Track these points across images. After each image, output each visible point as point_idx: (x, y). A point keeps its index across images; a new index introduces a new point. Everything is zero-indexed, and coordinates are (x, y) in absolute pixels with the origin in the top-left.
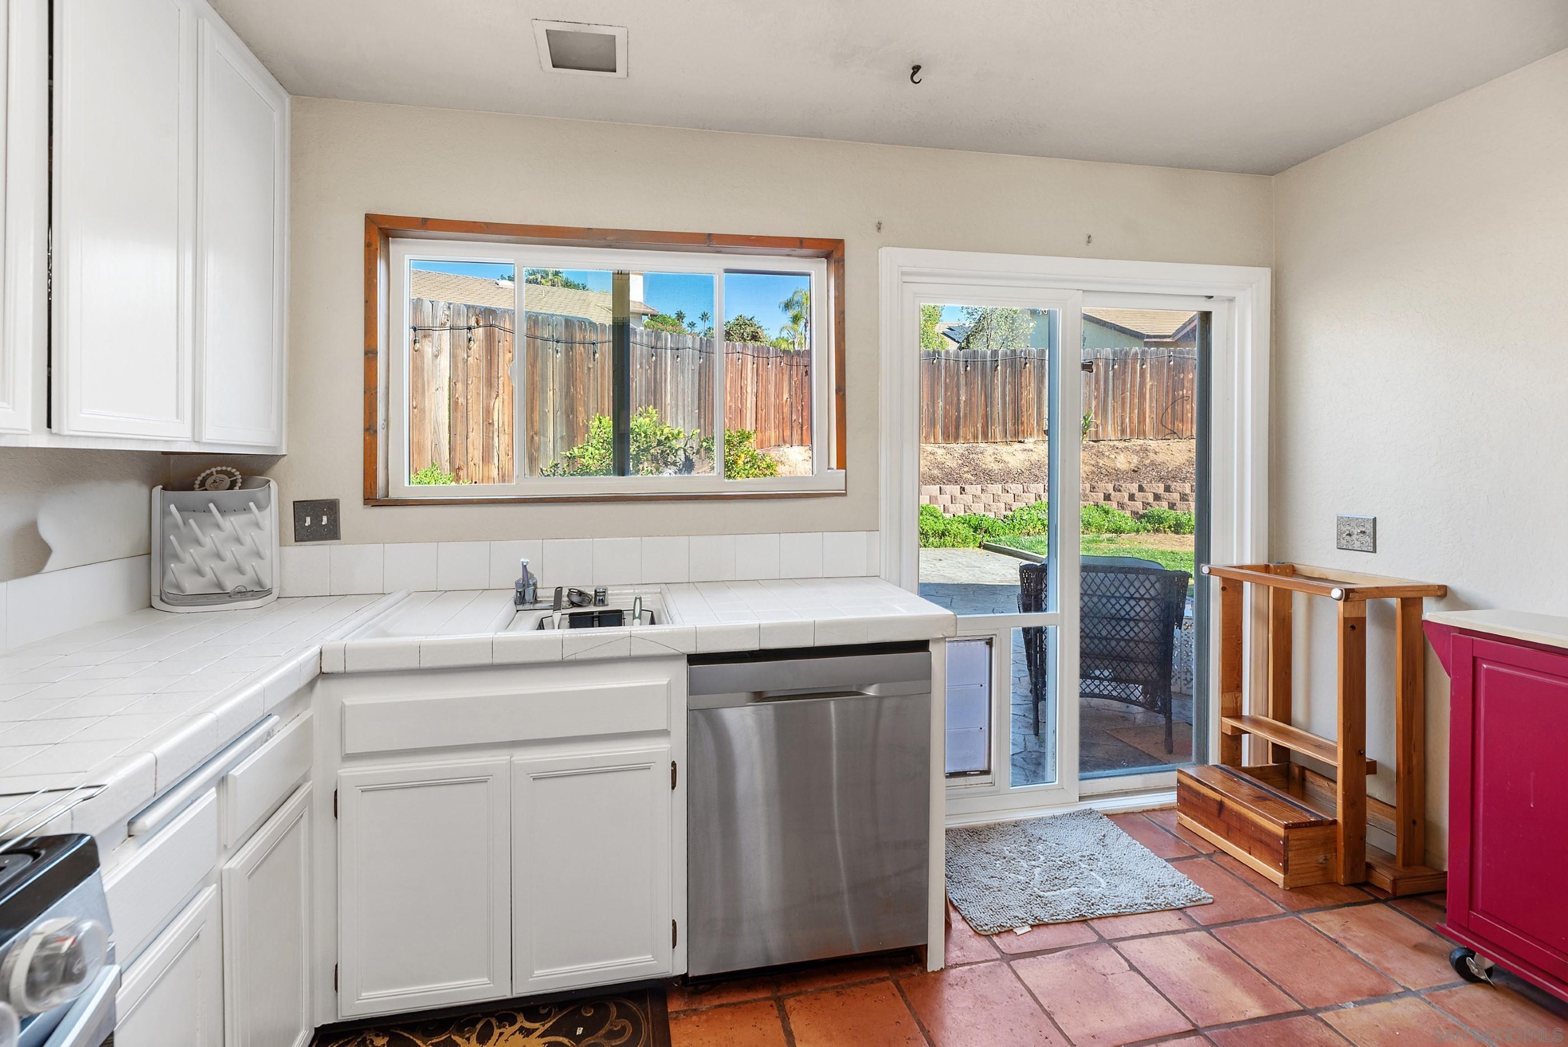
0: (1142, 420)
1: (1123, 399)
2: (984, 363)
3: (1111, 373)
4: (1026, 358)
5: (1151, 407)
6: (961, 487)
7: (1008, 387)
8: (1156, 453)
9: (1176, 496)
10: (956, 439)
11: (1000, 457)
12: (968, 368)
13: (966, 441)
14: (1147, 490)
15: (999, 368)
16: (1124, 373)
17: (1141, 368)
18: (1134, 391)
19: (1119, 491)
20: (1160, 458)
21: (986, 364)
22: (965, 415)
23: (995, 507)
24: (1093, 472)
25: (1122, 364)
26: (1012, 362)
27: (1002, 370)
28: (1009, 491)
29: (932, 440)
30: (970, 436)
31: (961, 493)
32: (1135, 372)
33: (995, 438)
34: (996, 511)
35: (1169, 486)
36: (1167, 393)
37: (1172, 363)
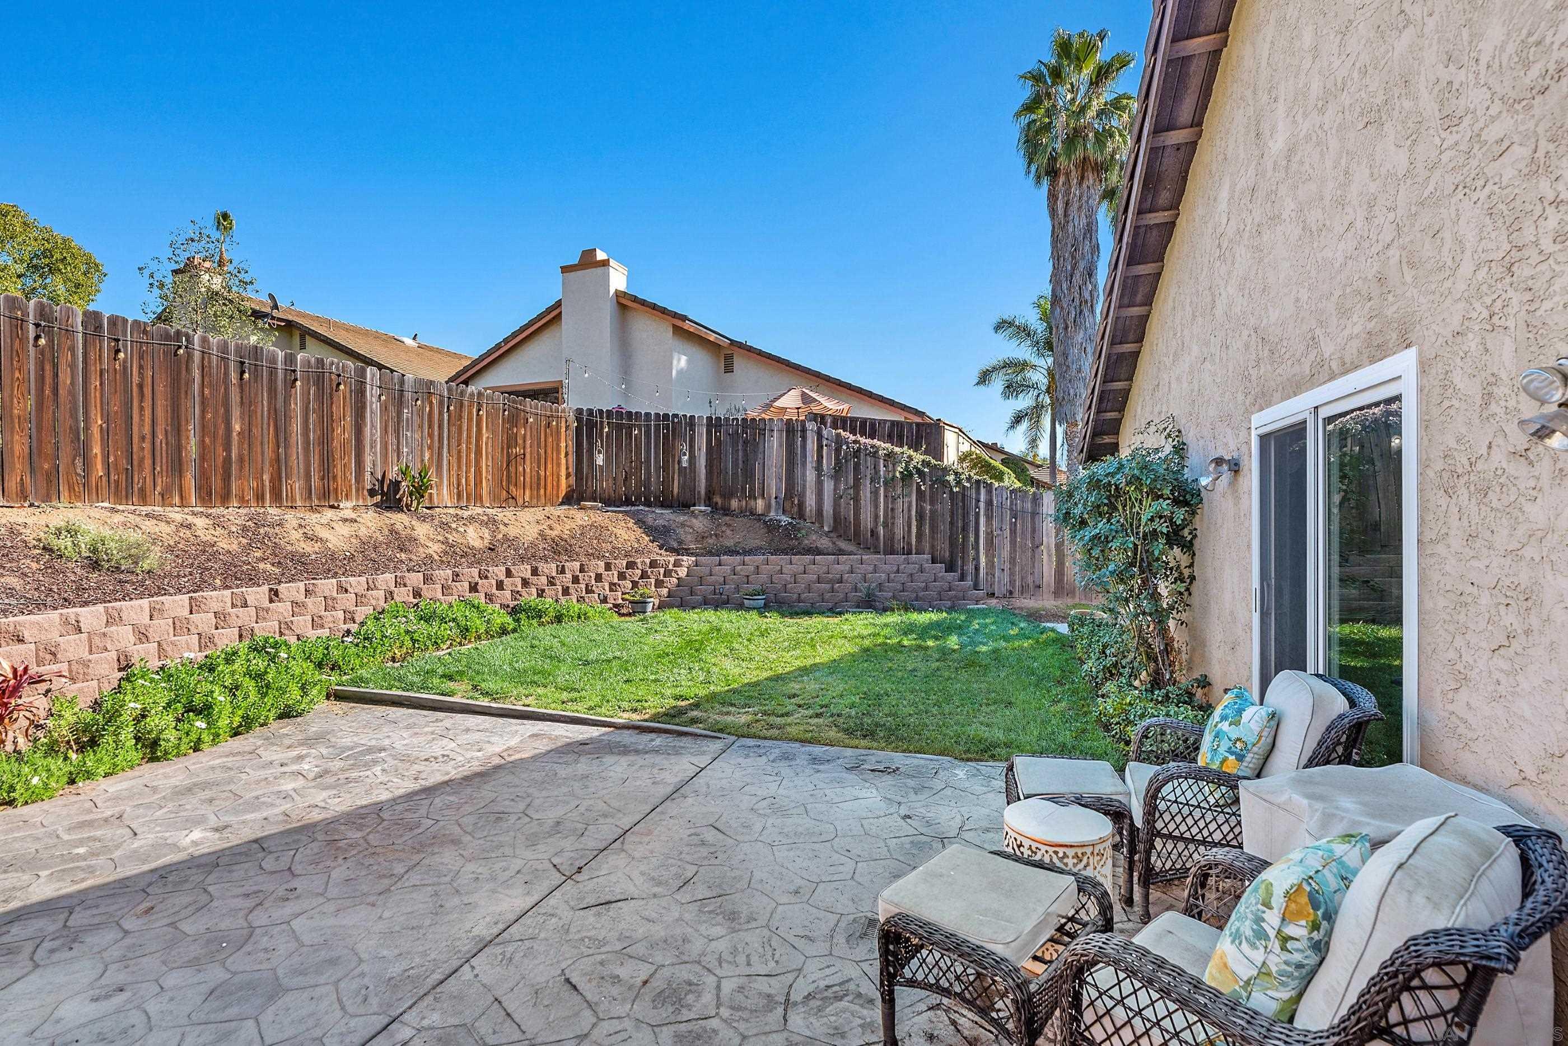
0: (478, 483)
1: (459, 452)
2: (273, 371)
3: (446, 415)
4: (339, 375)
5: (487, 466)
6: (271, 590)
7: (312, 418)
8: (506, 525)
9: (544, 580)
10: (225, 499)
11: (311, 532)
12: (246, 376)
13: (243, 502)
14: (516, 574)
15: (298, 383)
16: (460, 418)
17: (478, 415)
18: (470, 443)
19: (486, 577)
20: (512, 531)
21: (276, 373)
22: (241, 459)
23: (330, 619)
24: (446, 553)
25: (458, 405)
26: (318, 377)
27: (302, 386)
28: (349, 589)
29: (177, 500)
30: (249, 496)
31: (271, 601)
32: (472, 419)
33: (293, 500)
34: (331, 625)
35: (537, 568)
36: (502, 448)
37: (506, 413)
